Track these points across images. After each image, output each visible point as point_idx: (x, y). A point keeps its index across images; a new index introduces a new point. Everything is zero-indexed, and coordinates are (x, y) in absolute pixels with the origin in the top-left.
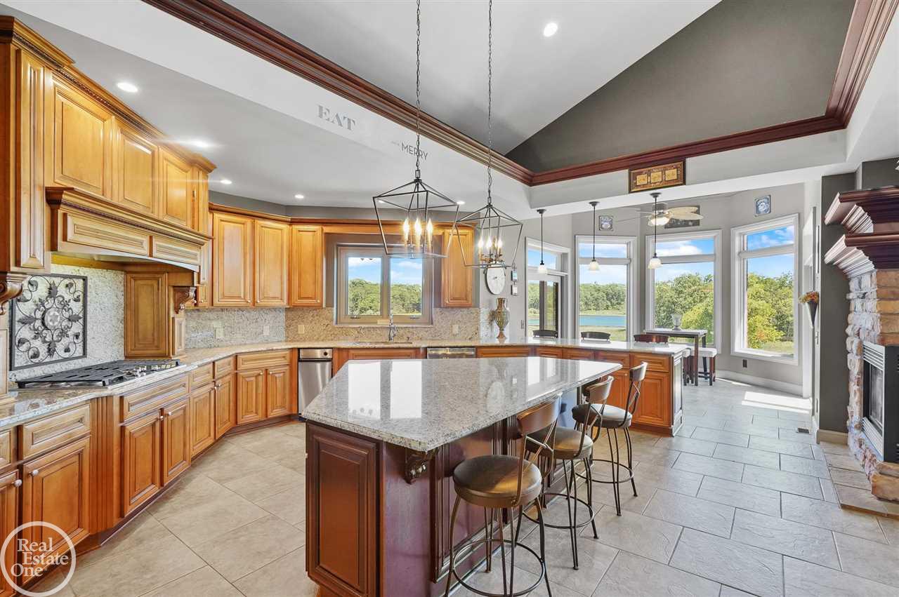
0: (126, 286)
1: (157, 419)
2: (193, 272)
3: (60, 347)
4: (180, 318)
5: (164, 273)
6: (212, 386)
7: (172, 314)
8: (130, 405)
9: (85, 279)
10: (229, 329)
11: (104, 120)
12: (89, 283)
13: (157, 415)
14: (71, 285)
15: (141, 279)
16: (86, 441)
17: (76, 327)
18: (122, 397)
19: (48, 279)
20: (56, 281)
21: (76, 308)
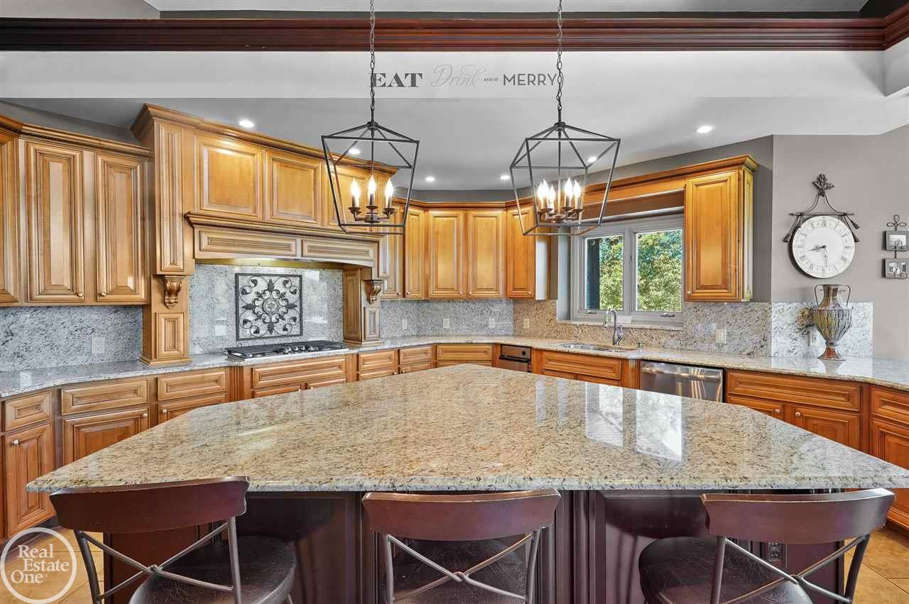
0: (344, 281)
3: (278, 327)
4: (372, 308)
5: (357, 270)
7: (364, 304)
8: (260, 376)
9: (300, 277)
11: (253, 155)
12: (304, 280)
14: (287, 281)
15: (350, 275)
17: (292, 313)
18: (252, 369)
19: (266, 278)
20: (273, 279)
21: (293, 299)
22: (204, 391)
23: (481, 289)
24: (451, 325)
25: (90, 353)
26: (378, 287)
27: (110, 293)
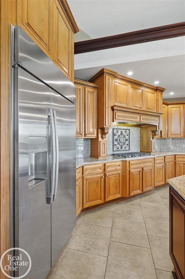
0: (140, 132)
1: (141, 171)
2: (157, 126)
3: (123, 147)
4: (154, 141)
5: (149, 127)
6: (164, 164)
7: (151, 139)
8: (132, 164)
9: (129, 130)
10: (175, 146)
11: (127, 86)
12: (130, 131)
13: (141, 169)
14: (126, 131)
15: (144, 129)
16: (120, 171)
17: (127, 142)
18: (129, 162)
19: (121, 130)
21: (127, 137)
22: (116, 169)
27: (88, 134)
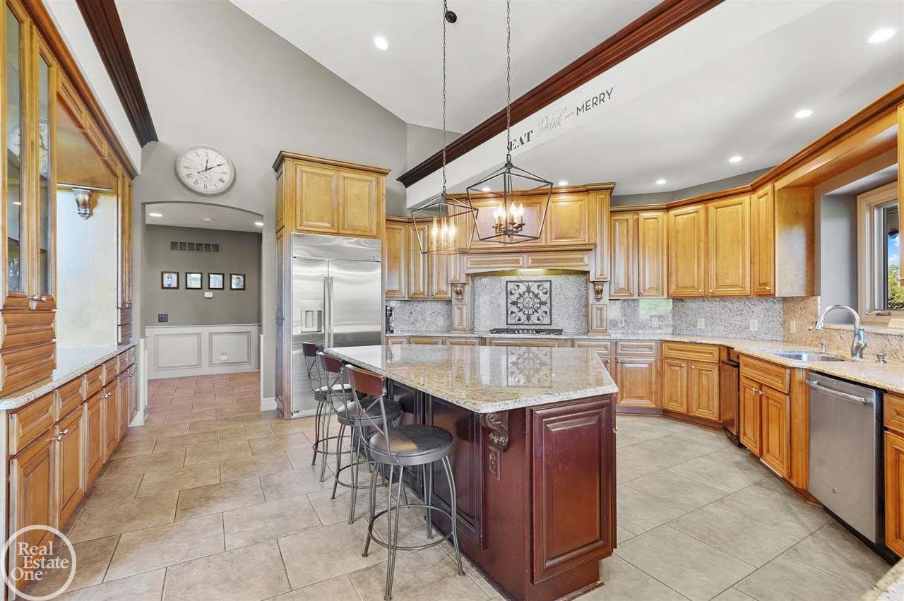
2: (588, 272)
3: (533, 317)
4: (599, 305)
9: (551, 281)
10: (711, 319)
12: (554, 284)
14: (540, 285)
17: (544, 308)
19: (525, 283)
20: (530, 284)
21: (544, 298)
23: (725, 286)
24: (706, 326)
25: (437, 325)
26: (600, 287)
27: (437, 294)
